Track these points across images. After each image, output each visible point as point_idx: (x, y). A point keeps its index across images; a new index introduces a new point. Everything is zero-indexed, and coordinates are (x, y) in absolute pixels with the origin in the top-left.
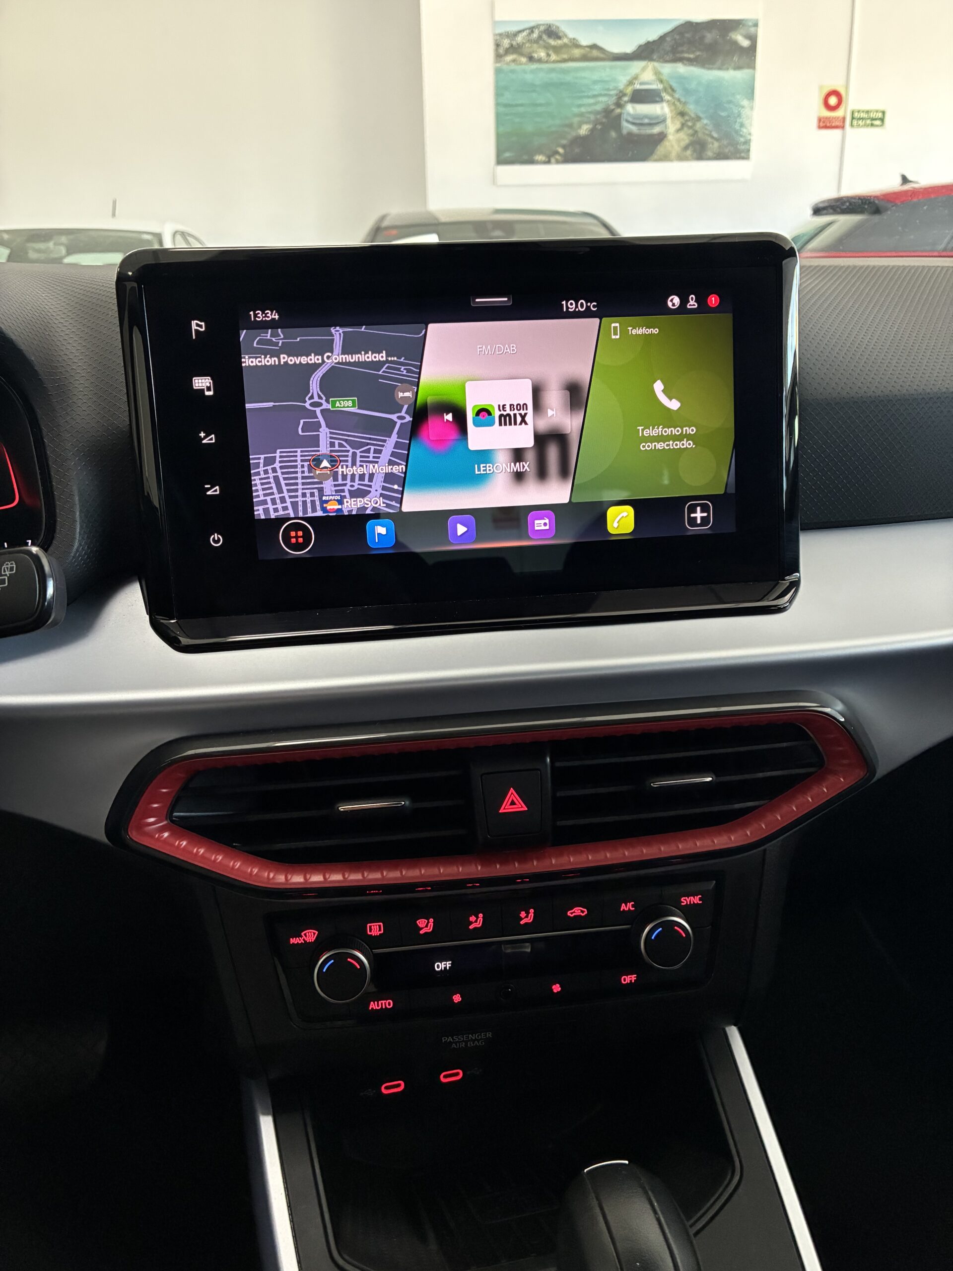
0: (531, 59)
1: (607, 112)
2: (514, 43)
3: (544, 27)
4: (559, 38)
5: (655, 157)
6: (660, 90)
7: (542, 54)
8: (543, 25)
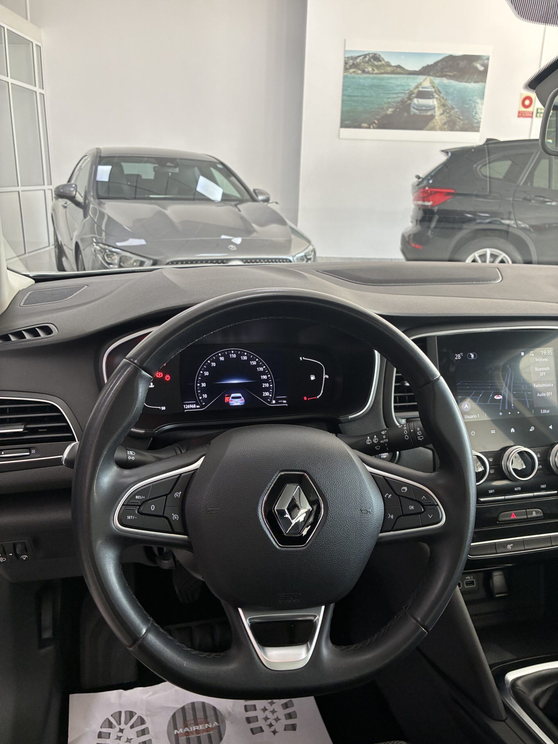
0: (364, 71)
1: (403, 102)
2: (355, 62)
3: (372, 55)
4: (380, 61)
5: (428, 128)
6: (433, 91)
7: (370, 69)
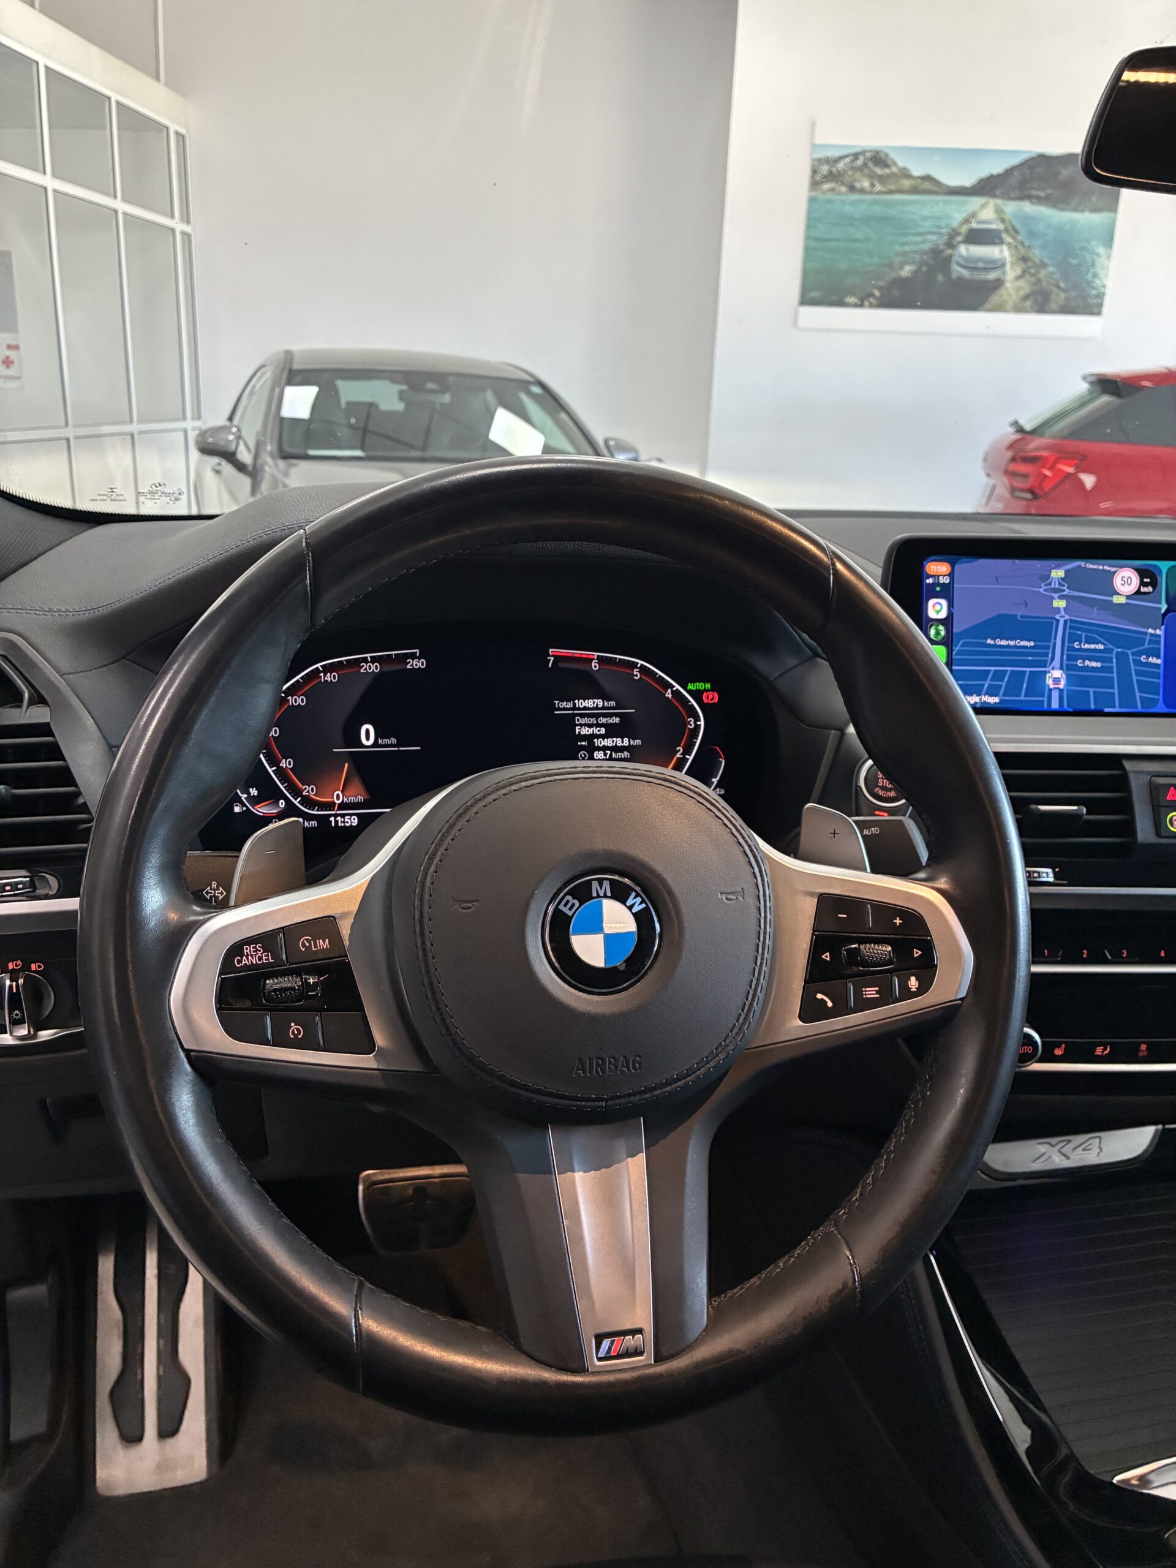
0: (852, 188)
1: (936, 252)
2: (834, 170)
3: (870, 154)
4: (888, 166)
5: (987, 305)
6: (1000, 230)
7: (866, 184)
8: (870, 151)
